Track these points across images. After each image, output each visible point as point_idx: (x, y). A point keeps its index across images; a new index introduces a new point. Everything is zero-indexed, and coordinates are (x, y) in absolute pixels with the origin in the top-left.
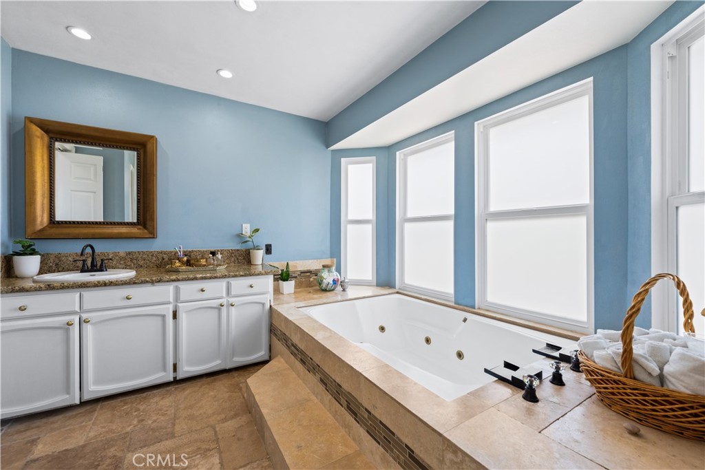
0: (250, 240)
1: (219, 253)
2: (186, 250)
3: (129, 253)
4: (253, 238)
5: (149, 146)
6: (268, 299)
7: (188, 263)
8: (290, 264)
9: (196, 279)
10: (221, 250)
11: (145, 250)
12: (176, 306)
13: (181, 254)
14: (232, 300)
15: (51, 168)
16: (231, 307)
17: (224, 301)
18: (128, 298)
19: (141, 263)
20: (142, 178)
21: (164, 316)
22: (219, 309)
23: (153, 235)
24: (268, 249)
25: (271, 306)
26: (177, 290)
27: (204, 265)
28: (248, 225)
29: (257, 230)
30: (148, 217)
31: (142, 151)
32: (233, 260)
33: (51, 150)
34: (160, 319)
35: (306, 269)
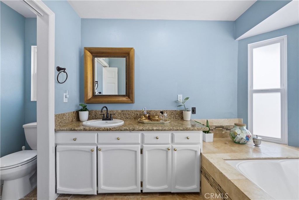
0: (183, 104)
1: (165, 113)
2: (148, 110)
3: (122, 111)
4: (184, 103)
5: (131, 54)
6: (199, 148)
7: (149, 118)
8: (208, 121)
9: (153, 130)
10: (166, 111)
11: (129, 110)
12: (142, 146)
13: (145, 112)
14: (175, 146)
15: (93, 70)
16: (174, 151)
17: (169, 146)
18: (118, 139)
19: (128, 116)
20: (128, 71)
21: (136, 152)
22: (167, 152)
23: (132, 101)
24: (194, 111)
25: (201, 153)
26: (143, 137)
27: (157, 120)
28: (181, 95)
29: (187, 98)
30: (130, 92)
31: (128, 57)
32: (172, 116)
33: (93, 62)
34: (134, 152)
35: (219, 125)
